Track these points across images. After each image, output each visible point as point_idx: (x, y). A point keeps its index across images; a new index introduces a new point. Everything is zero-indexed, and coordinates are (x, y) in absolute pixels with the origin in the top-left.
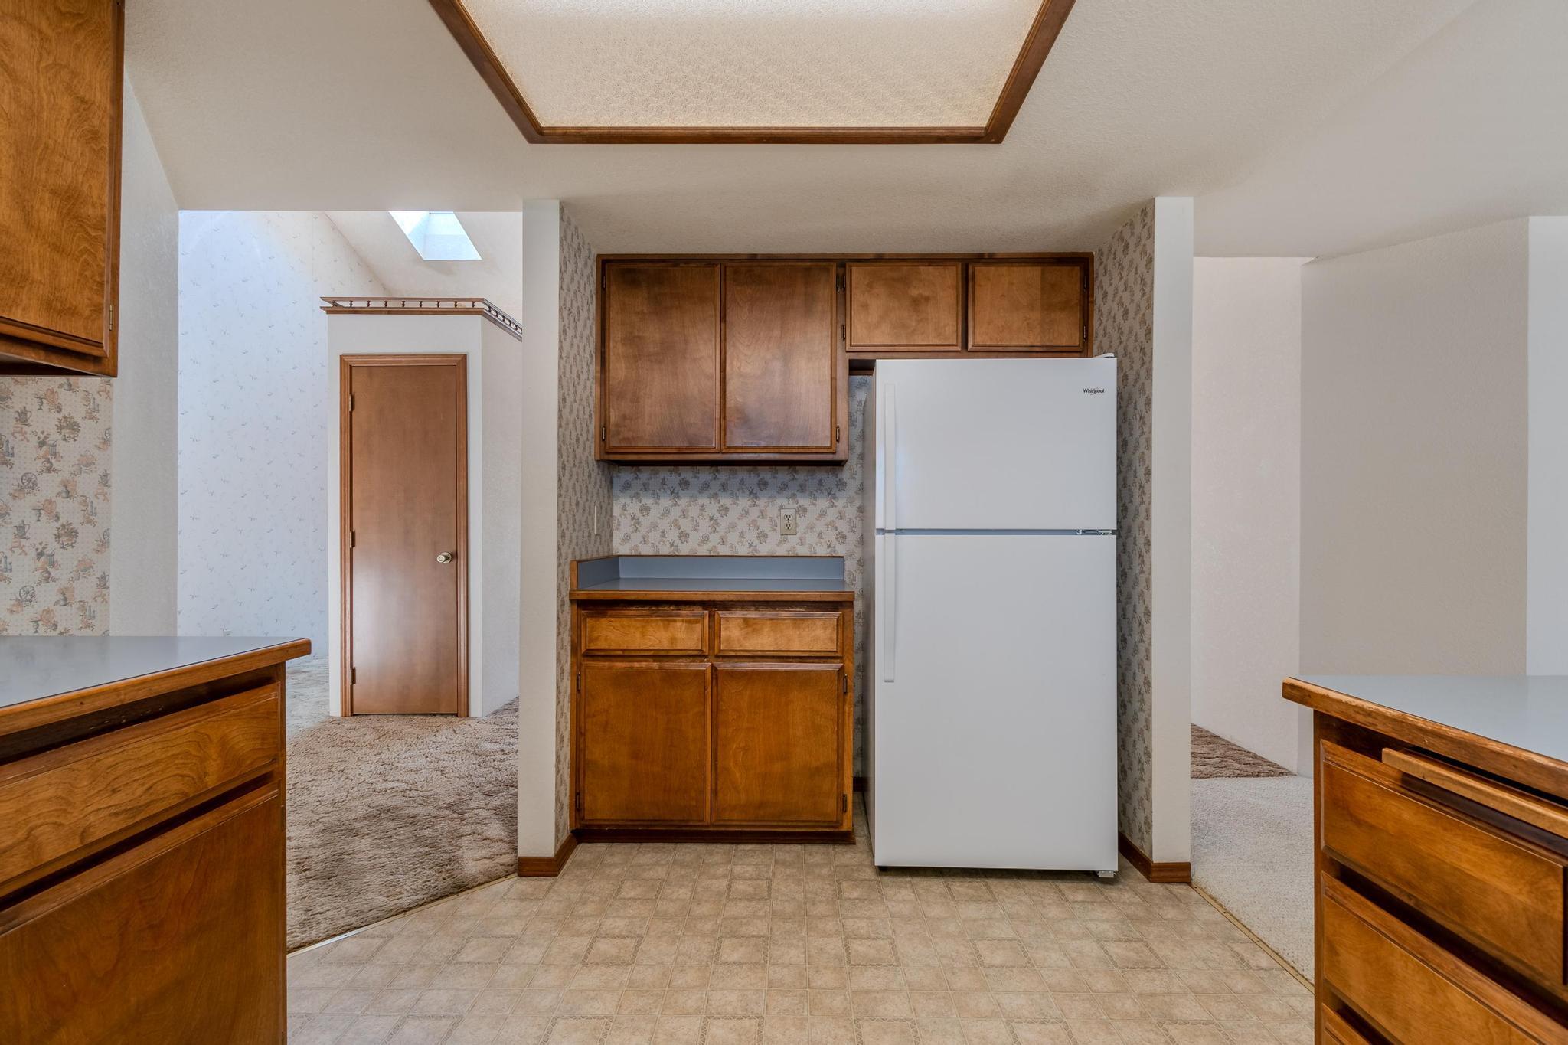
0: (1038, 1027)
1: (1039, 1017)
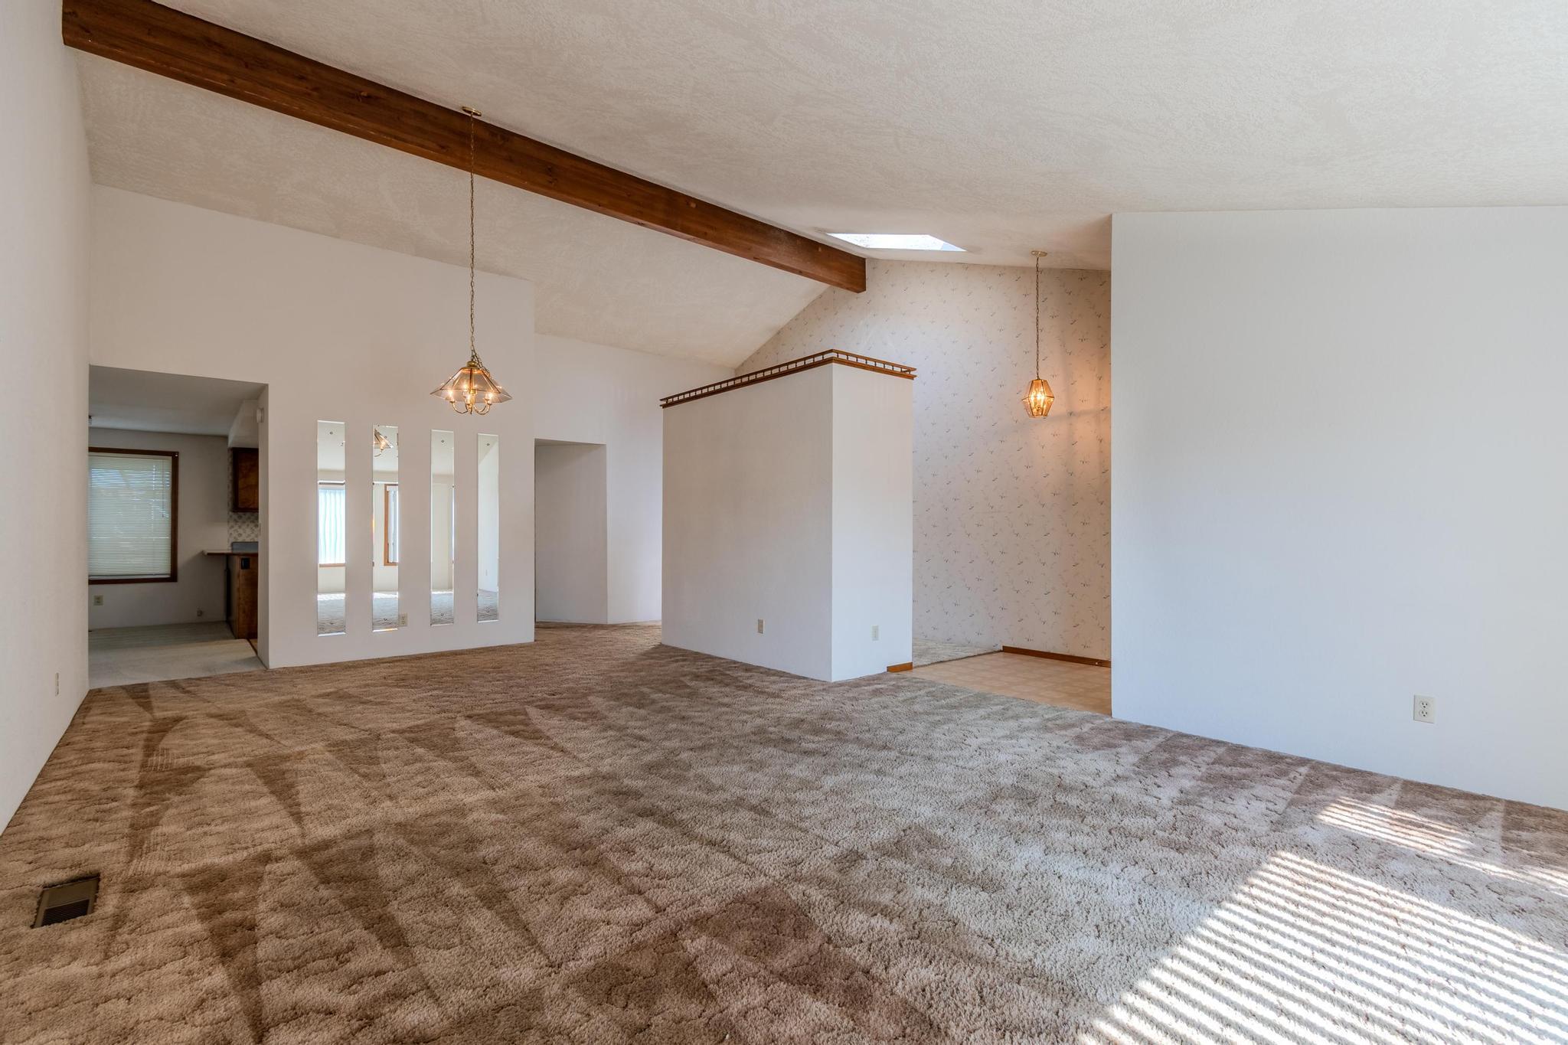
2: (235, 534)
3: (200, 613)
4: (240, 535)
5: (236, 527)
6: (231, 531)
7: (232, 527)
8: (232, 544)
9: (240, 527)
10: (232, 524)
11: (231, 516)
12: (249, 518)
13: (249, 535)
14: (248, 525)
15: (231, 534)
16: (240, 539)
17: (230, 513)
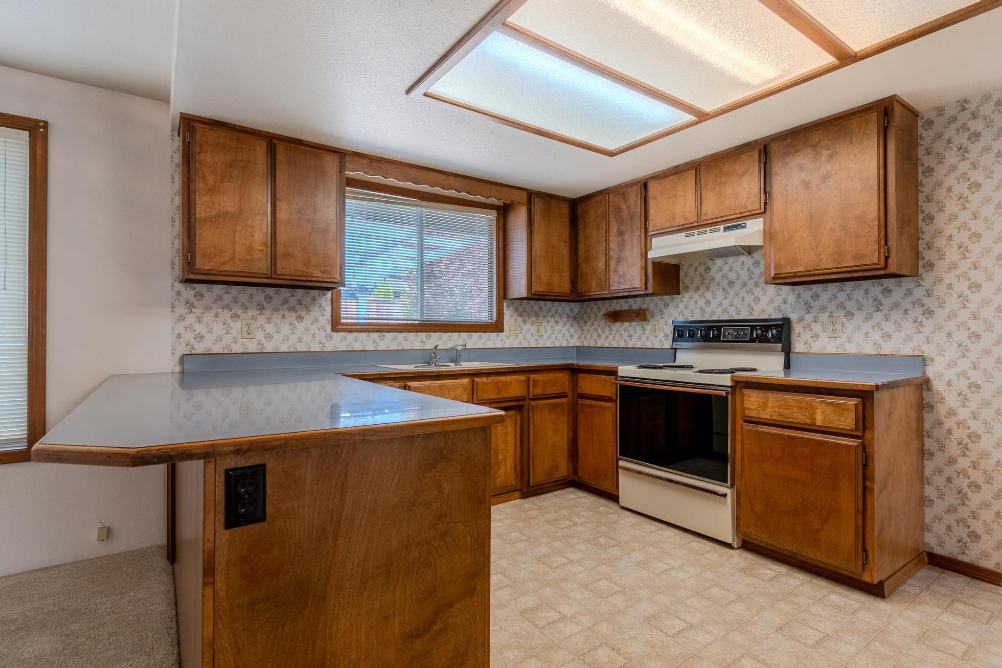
0: (550, 620)
1: (553, 626)
2: (189, 336)
3: (107, 533)
4: (200, 337)
5: (191, 319)
6: (180, 328)
7: (182, 318)
8: (182, 359)
9: (199, 320)
10: (181, 310)
11: (179, 293)
12: (219, 299)
13: (220, 339)
14: (217, 315)
15: (179, 336)
16: (200, 348)
17: (179, 287)
